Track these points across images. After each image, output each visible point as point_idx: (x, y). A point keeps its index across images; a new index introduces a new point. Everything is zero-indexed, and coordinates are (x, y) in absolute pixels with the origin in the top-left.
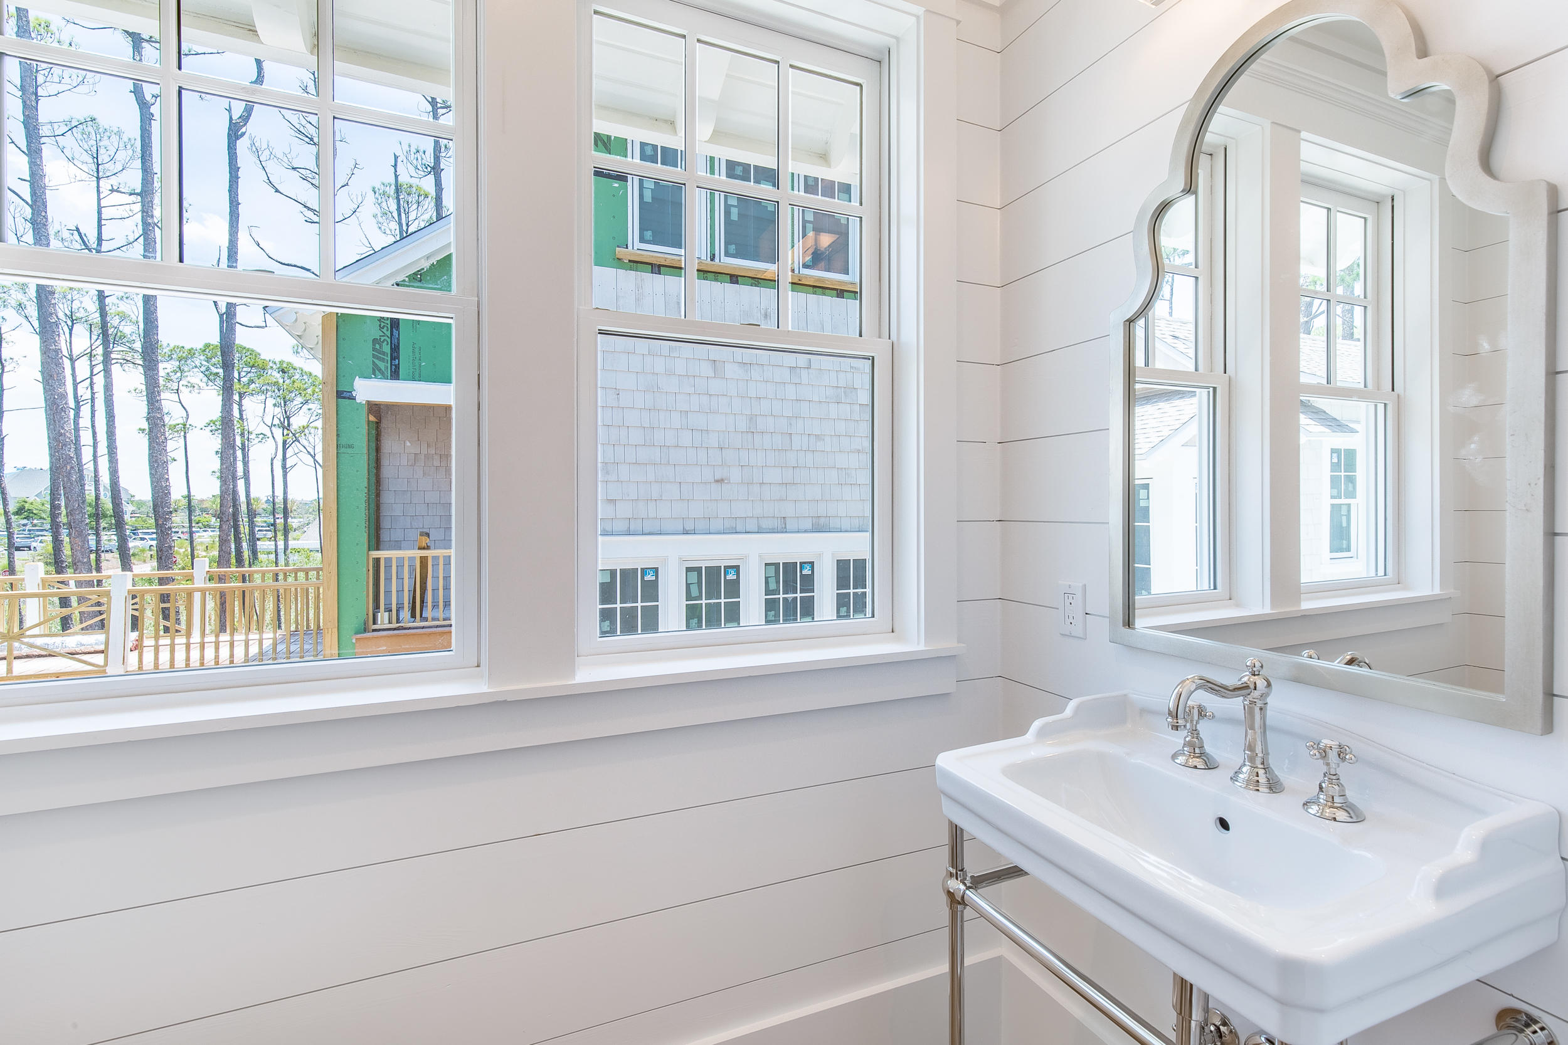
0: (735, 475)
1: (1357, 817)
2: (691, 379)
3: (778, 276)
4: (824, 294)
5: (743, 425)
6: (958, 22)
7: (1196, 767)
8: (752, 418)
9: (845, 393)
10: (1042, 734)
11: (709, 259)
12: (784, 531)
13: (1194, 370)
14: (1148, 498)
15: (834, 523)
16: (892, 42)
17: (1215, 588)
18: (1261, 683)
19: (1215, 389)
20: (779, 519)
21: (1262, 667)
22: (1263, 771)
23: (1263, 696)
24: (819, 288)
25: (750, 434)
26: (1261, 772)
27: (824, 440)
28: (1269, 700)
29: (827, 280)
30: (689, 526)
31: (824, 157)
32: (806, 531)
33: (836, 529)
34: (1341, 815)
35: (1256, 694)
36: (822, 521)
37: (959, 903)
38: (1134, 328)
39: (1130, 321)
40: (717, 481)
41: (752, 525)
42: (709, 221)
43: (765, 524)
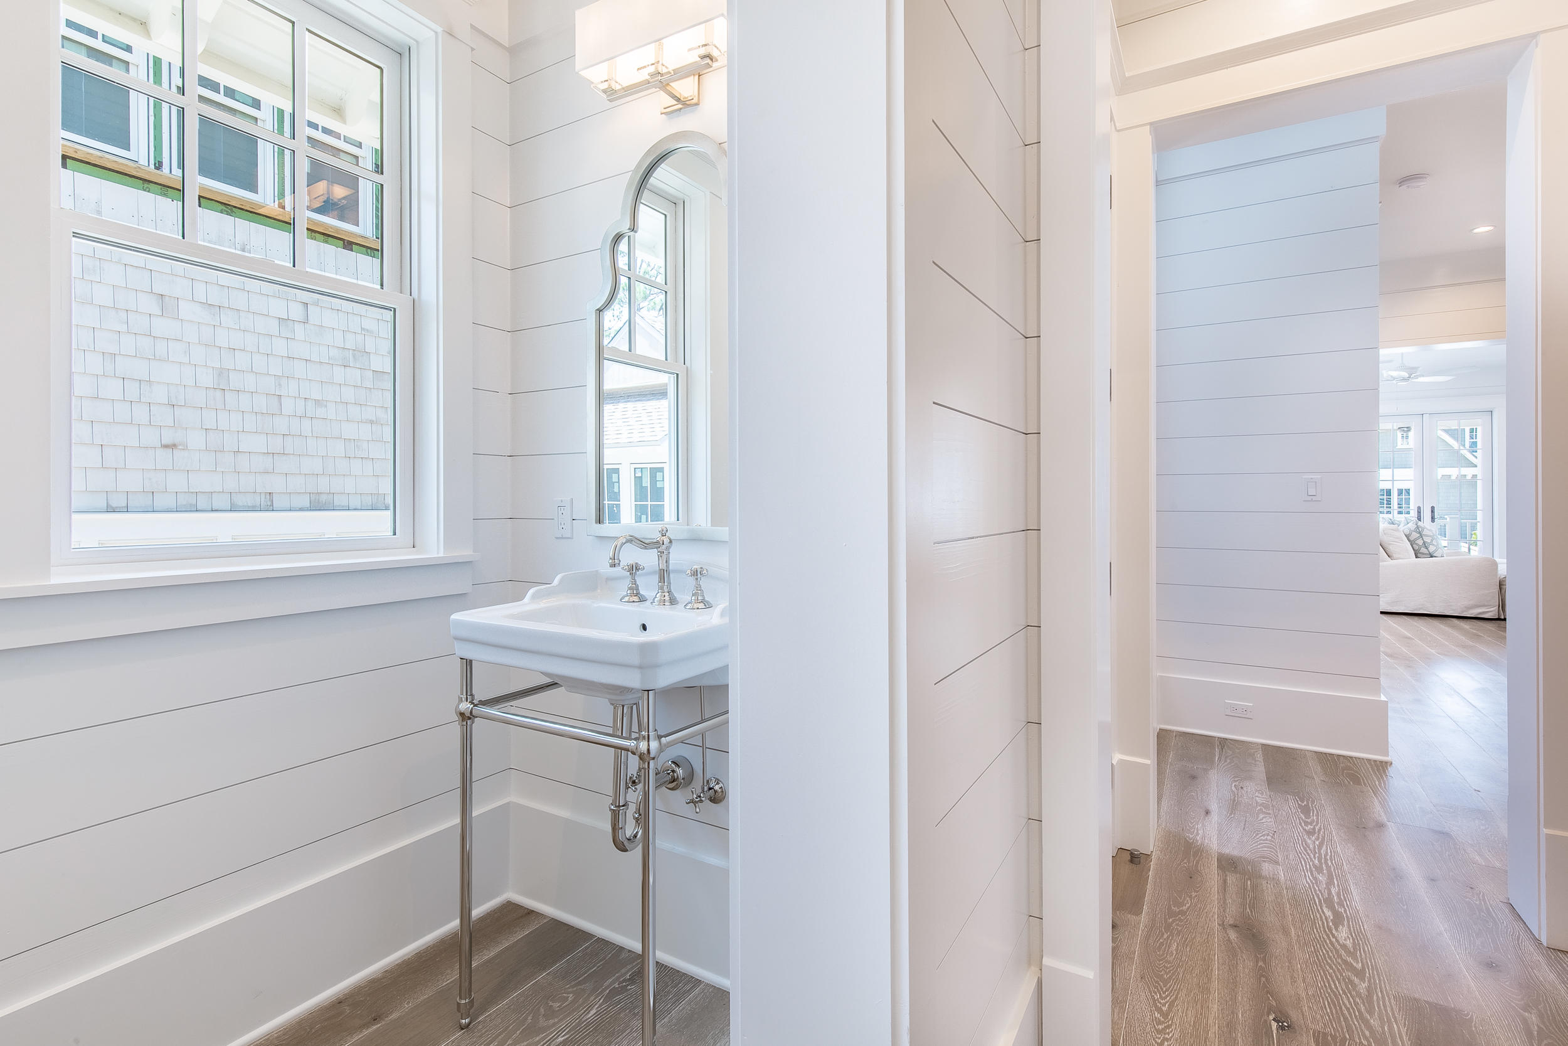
0: (196, 440)
1: (709, 605)
2: (123, 315)
3: (294, 218)
4: (326, 242)
5: (207, 379)
6: (473, 49)
7: (634, 602)
8: (222, 372)
9: (354, 356)
10: (534, 597)
11: (152, 166)
12: (271, 508)
13: (665, 360)
14: (663, 480)
15: (339, 501)
16: (412, 43)
17: (678, 520)
18: (666, 541)
19: (677, 374)
20: (263, 496)
21: (667, 531)
22: (668, 594)
23: (668, 548)
24: (327, 236)
25: (219, 394)
26: (667, 594)
27: (326, 406)
28: (671, 551)
29: (331, 228)
30: (118, 501)
31: (338, 112)
32: (301, 510)
33: (343, 506)
34: (701, 605)
35: (664, 547)
36: (324, 498)
37: (469, 718)
38: (603, 315)
39: (600, 310)
40: (166, 446)
41: (221, 501)
42: (152, 119)
43: (240, 501)
